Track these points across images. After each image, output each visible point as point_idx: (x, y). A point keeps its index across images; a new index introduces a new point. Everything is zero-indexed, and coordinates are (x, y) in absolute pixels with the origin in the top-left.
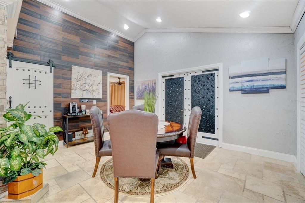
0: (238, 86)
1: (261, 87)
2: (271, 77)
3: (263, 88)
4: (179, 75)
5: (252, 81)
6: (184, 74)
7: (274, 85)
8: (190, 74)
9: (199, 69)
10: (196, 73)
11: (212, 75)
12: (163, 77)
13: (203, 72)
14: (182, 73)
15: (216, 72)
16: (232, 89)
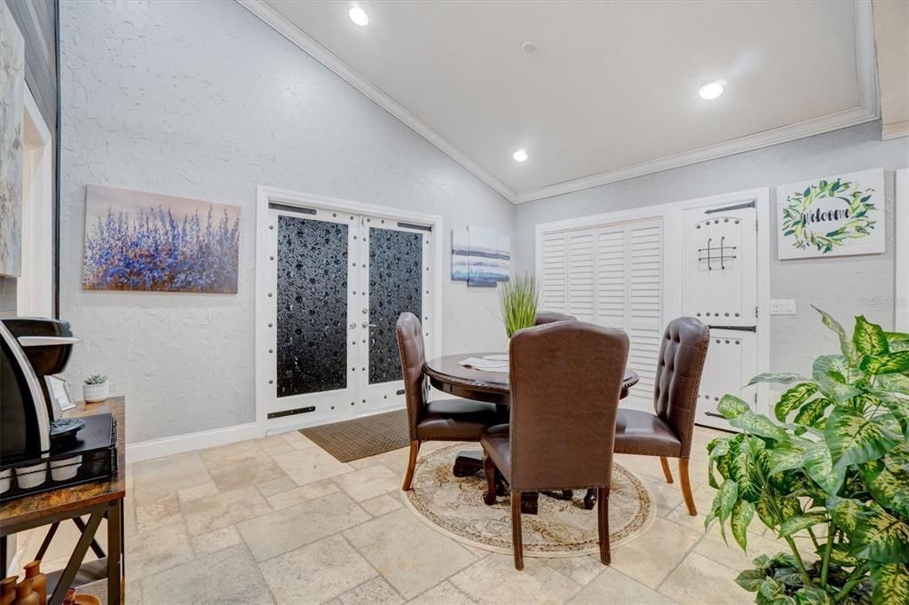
0: (464, 271)
1: (489, 276)
2: (499, 261)
3: (491, 278)
4: (335, 215)
5: (481, 264)
6: (352, 218)
7: (500, 275)
8: (368, 220)
9: (391, 215)
10: (383, 222)
11: (416, 237)
12: (273, 206)
13: (400, 225)
14: (344, 212)
15: (425, 233)
16: (456, 276)
